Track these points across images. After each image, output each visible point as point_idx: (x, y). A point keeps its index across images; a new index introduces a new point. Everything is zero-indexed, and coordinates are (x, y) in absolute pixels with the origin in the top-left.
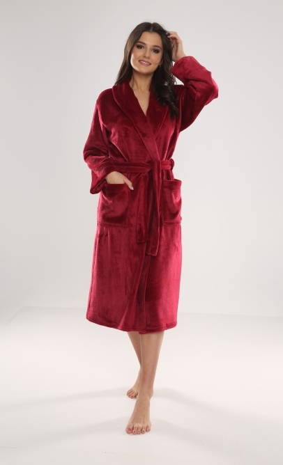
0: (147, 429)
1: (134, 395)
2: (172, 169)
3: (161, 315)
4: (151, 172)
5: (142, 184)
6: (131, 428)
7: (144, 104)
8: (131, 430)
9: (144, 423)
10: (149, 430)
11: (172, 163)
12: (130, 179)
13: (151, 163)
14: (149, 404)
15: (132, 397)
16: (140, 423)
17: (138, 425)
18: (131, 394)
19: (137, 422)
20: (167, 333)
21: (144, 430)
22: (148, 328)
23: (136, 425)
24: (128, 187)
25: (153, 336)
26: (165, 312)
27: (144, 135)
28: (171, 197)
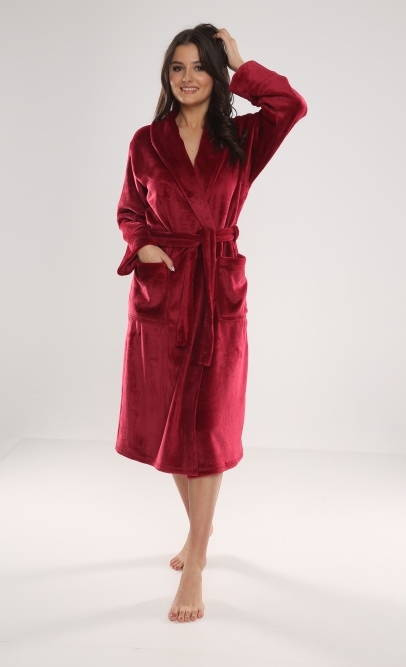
0: (199, 615)
1: (180, 565)
2: (234, 240)
3: (218, 450)
4: (200, 247)
5: (188, 264)
6: (176, 612)
7: (192, 148)
8: (176, 616)
9: (193, 605)
10: (201, 616)
11: (236, 233)
12: (170, 256)
13: (202, 233)
14: (200, 578)
15: (177, 569)
16: (188, 605)
17: (186, 609)
18: (176, 565)
19: (184, 604)
20: (227, 476)
21: (194, 616)
22: (200, 469)
23: (183, 609)
24: (167, 267)
25: (207, 480)
26: (223, 445)
27: (190, 194)
28: (230, 281)
